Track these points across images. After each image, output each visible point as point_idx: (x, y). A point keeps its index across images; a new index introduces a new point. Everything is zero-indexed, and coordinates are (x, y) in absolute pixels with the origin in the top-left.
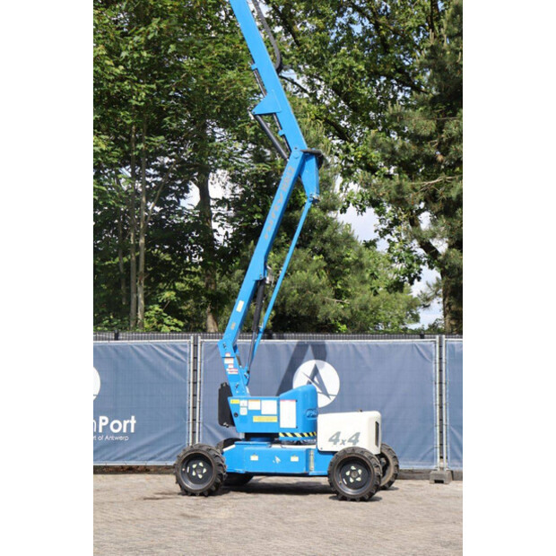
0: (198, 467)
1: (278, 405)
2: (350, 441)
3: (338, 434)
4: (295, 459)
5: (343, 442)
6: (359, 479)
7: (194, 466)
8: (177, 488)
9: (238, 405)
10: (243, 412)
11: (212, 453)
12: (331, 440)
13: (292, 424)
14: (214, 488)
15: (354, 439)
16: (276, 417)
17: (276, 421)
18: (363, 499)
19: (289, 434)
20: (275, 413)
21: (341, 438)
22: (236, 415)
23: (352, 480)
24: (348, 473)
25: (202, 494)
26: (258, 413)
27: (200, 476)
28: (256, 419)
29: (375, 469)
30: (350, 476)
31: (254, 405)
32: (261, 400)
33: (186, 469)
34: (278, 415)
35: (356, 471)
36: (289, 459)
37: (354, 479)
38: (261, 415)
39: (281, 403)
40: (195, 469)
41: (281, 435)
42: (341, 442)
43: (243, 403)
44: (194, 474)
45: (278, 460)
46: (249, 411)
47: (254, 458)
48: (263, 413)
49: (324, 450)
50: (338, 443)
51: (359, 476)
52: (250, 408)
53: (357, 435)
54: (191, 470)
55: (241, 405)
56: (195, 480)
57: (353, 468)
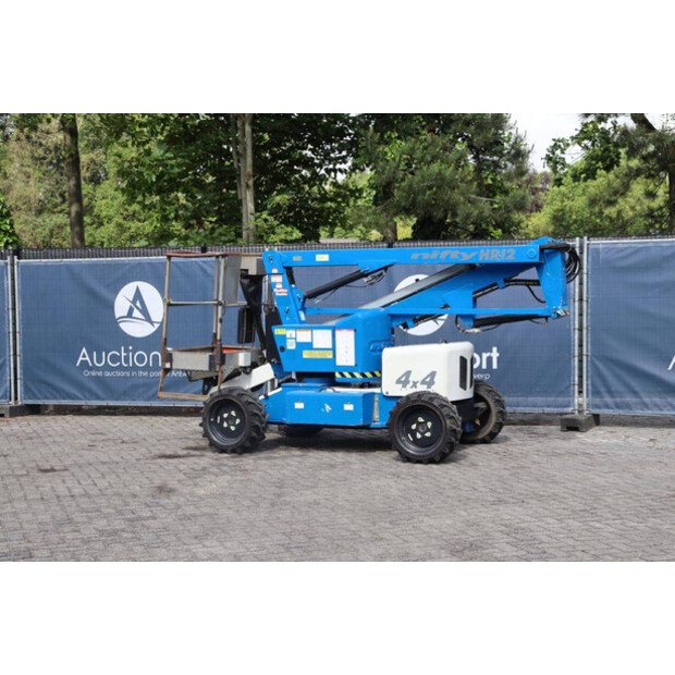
0: (230, 416)
1: (334, 336)
2: (423, 382)
3: (408, 374)
4: (349, 407)
5: (415, 384)
6: (428, 434)
7: (226, 415)
8: (205, 443)
9: (285, 336)
10: (291, 346)
11: (245, 399)
12: (398, 382)
13: (351, 361)
14: (248, 444)
15: (428, 380)
16: (331, 352)
17: (331, 357)
18: (431, 461)
19: (346, 374)
20: (330, 346)
21: (412, 378)
22: (283, 349)
23: (419, 436)
24: (414, 427)
25: (233, 451)
26: (309, 346)
27: (233, 428)
28: (306, 354)
29: (448, 422)
30: (417, 430)
31: (304, 336)
32: (312, 329)
33: (216, 419)
34: (334, 349)
35: (425, 423)
36: (342, 407)
37: (422, 434)
38: (312, 349)
39: (338, 333)
40: (227, 420)
41: (338, 375)
42: (411, 384)
43: (290, 333)
44: (225, 425)
45: (328, 408)
46: (298, 344)
47: (299, 406)
48: (315, 346)
49: (390, 394)
50: (408, 386)
51: (428, 430)
52: (298, 340)
53: (433, 374)
54: (222, 420)
55: (288, 336)
56: (227, 433)
57: (421, 420)
